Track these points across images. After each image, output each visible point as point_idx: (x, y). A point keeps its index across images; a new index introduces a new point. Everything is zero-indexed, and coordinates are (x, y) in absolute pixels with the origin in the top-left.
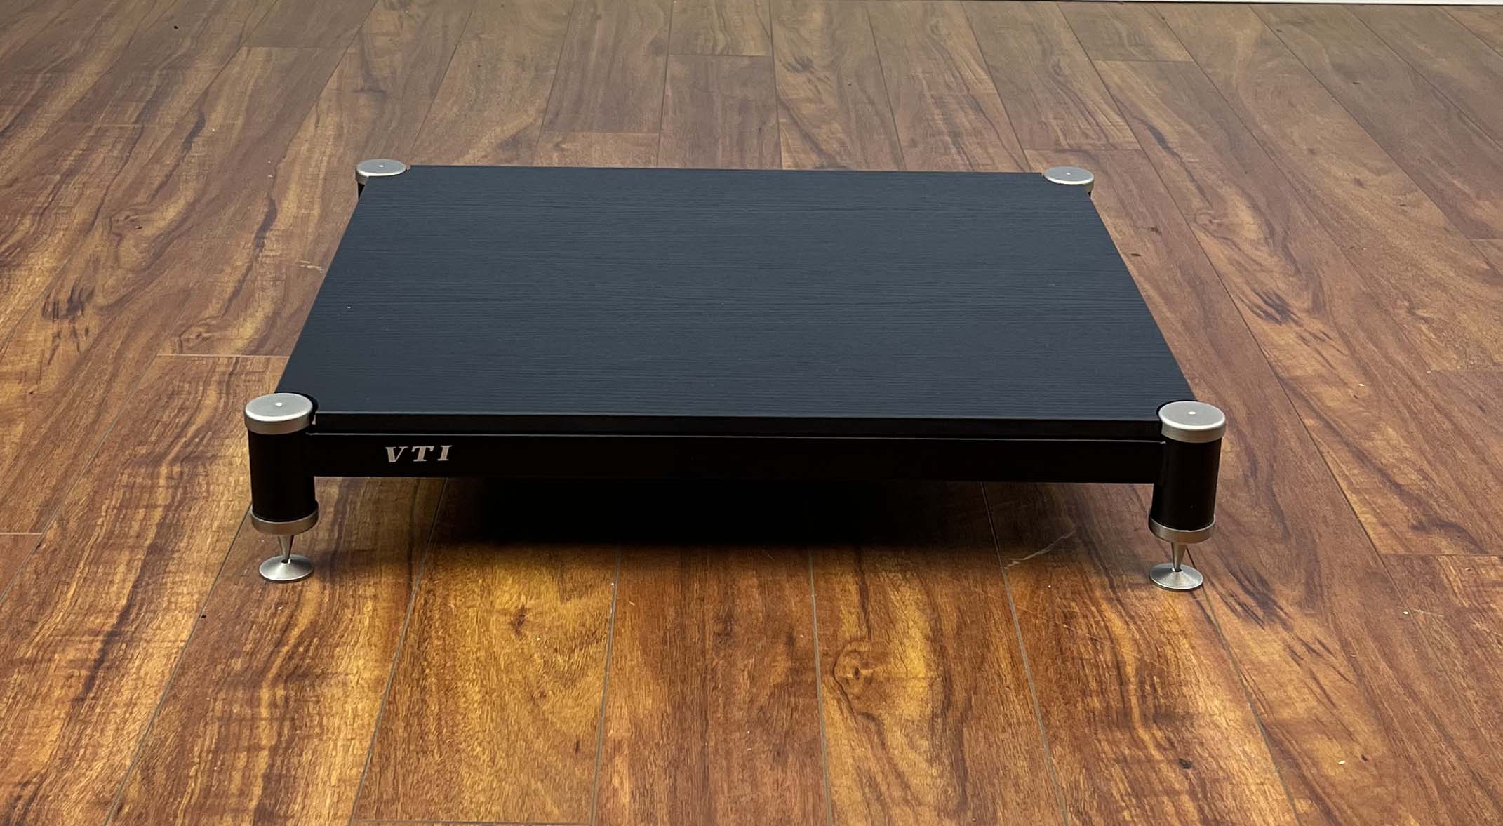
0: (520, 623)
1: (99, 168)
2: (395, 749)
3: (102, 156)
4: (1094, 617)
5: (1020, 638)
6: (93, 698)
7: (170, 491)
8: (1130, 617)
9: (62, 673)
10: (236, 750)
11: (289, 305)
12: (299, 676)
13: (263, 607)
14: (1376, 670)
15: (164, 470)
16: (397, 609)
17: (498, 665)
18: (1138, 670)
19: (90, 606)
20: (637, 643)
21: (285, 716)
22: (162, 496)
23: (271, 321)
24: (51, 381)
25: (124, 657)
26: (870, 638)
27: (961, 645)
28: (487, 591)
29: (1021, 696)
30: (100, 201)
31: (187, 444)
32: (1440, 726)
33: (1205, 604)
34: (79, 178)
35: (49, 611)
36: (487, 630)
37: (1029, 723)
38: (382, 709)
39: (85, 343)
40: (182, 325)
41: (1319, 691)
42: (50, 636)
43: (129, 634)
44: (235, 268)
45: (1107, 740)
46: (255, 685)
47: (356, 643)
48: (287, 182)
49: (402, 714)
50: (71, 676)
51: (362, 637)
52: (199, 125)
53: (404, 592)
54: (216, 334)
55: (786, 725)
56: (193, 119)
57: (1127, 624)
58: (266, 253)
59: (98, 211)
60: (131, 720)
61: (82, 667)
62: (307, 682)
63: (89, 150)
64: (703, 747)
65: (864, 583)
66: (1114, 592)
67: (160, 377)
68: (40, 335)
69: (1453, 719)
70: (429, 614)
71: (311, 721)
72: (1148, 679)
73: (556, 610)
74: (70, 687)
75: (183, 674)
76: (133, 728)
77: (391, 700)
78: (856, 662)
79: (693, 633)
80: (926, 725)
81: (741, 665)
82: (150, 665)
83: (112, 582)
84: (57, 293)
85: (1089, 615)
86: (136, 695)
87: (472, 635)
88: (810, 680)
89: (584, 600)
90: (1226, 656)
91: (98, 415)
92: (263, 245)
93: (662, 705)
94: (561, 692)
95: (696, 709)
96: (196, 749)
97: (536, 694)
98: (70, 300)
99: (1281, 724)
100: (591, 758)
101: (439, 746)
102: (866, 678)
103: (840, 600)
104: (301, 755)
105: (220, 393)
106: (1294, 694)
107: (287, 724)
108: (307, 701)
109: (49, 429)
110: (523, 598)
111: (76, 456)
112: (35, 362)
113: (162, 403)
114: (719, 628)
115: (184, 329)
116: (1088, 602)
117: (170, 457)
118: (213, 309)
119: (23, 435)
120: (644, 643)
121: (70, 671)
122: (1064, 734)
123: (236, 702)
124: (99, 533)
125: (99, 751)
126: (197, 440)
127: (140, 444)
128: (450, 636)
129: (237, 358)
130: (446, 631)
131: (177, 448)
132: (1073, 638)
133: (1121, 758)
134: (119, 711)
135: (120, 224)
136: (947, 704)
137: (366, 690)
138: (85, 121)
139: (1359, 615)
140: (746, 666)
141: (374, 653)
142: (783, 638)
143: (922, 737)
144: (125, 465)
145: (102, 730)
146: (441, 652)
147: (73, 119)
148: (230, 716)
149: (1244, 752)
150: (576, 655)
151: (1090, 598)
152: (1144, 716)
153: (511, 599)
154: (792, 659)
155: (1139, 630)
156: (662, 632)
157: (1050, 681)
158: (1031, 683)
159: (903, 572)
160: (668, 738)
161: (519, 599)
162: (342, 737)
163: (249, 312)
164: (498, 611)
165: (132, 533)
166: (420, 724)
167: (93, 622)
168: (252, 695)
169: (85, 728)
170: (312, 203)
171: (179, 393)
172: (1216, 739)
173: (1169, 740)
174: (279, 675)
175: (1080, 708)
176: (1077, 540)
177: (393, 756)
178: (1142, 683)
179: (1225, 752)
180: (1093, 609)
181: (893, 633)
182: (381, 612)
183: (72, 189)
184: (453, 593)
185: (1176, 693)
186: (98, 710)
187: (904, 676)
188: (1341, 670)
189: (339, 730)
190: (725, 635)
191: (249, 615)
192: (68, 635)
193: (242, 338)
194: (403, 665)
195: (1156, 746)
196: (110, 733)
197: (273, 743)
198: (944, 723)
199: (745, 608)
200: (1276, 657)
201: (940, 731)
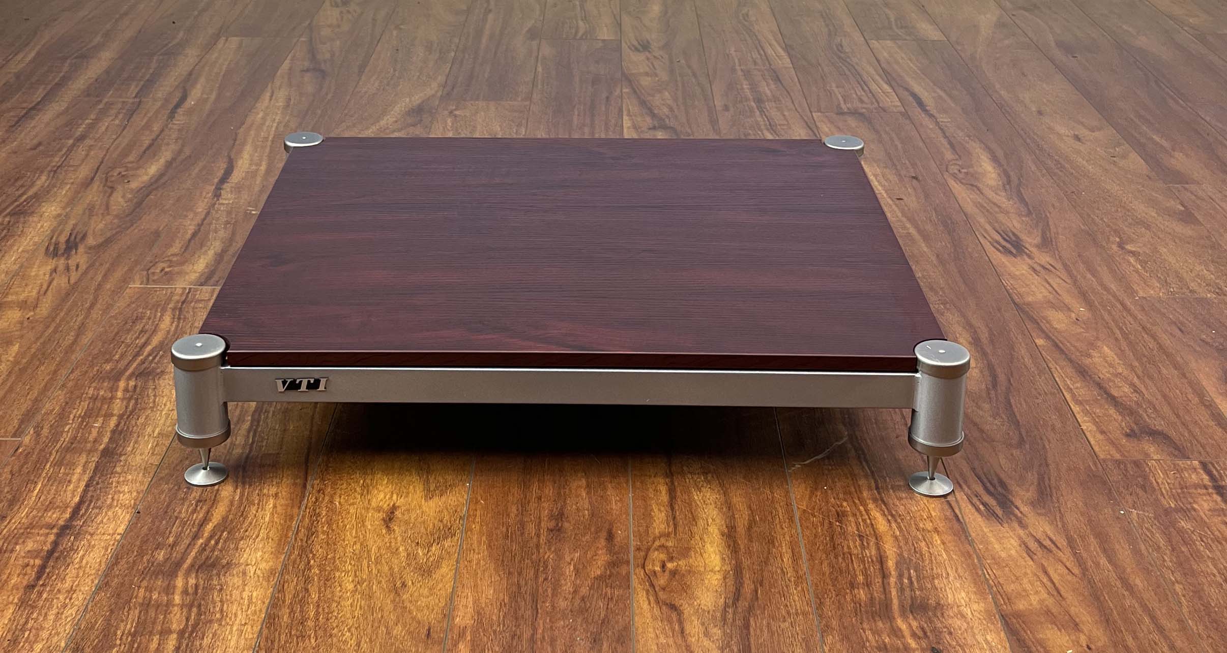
0: (390, 519)
1: (103, 133)
2: (279, 634)
3: (107, 124)
4: (862, 515)
5: (801, 535)
6: (43, 585)
7: (125, 403)
8: (892, 516)
9: (20, 563)
10: (151, 633)
11: (234, 244)
12: (208, 566)
13: (187, 504)
14: (1097, 565)
15: (122, 384)
16: (292, 507)
17: (369, 556)
18: (897, 564)
19: (50, 503)
20: (484, 538)
21: (193, 602)
22: (118, 407)
23: (219, 257)
24: (44, 309)
25: (72, 549)
26: (675, 534)
27: (751, 540)
28: (366, 489)
29: (800, 588)
30: (101, 160)
31: (143, 362)
32: (1153, 618)
33: (954, 504)
34: (88, 142)
35: (17, 507)
36: (364, 525)
37: (805, 614)
38: (272, 596)
39: (74, 276)
40: (151, 262)
41: (1049, 584)
42: (15, 529)
43: (78, 527)
44: (196, 214)
45: (871, 630)
46: (173, 574)
47: (257, 537)
48: (244, 144)
49: (288, 602)
50: (28, 565)
51: (262, 531)
52: (183, 99)
53: (299, 489)
54: (176, 268)
55: (602, 615)
56: (178, 95)
57: (889, 521)
58: (221, 201)
59: (98, 169)
60: (69, 606)
61: (36, 557)
62: (215, 572)
63: (97, 120)
64: (533, 635)
65: (673, 483)
66: (879, 493)
67: (129, 305)
68: (41, 271)
69: (1164, 611)
70: (317, 511)
71: (214, 607)
72: (906, 572)
73: (420, 507)
74: (25, 574)
75: (116, 563)
76: (70, 612)
77: (280, 589)
78: (663, 556)
79: (531, 528)
80: (719, 615)
81: (568, 559)
82: (91, 555)
83: (70, 481)
84: (59, 235)
85: (858, 514)
86: (76, 583)
87: (351, 529)
88: (624, 573)
89: (444, 498)
90: (972, 553)
91: (77, 336)
92: (220, 195)
93: (501, 595)
94: (419, 582)
95: (528, 598)
96: (119, 632)
97: (399, 584)
98: (68, 241)
99: (1018, 615)
100: (440, 643)
101: (316, 631)
102: (671, 571)
103: (653, 499)
104: (203, 638)
105: (174, 318)
106: (1028, 587)
107: (195, 610)
108: (212, 589)
109: (38, 349)
110: (395, 497)
111: (55, 372)
112: (34, 293)
113: (128, 326)
114: (552, 524)
115: (152, 264)
116: (857, 501)
117: (127, 373)
118: (176, 248)
119: (17, 354)
120: (490, 535)
121: (26, 561)
122: (834, 623)
123: (155, 590)
124: (66, 438)
125: (41, 633)
126: (151, 358)
127: (107, 361)
128: (333, 530)
129: (190, 289)
130: (330, 524)
131: (135, 365)
132: (844, 534)
133: (882, 646)
134: (61, 597)
135: (113, 179)
136: (737, 595)
137: (261, 579)
138: (97, 96)
139: (1082, 514)
140: (572, 559)
141: (270, 547)
142: (604, 534)
143: (716, 626)
144: (92, 380)
145: (46, 614)
146: (324, 546)
147: (88, 95)
148: (150, 602)
149: (986, 641)
150: (434, 548)
151: (859, 498)
152: (902, 607)
153: (385, 497)
154: (610, 553)
155: (899, 528)
156: (505, 527)
157: (824, 574)
158: (808, 576)
159: (705, 473)
160: (504, 625)
161: (392, 497)
162: (238, 622)
163: (204, 249)
164: (373, 509)
165: (91, 439)
166: (301, 611)
167: (50, 517)
168: (169, 584)
169: (32, 613)
170: (261, 160)
171: (142, 318)
172: (963, 629)
173: (923, 629)
174: (192, 566)
175: (848, 599)
176: (849, 446)
177: (277, 641)
178: (900, 576)
179: (970, 640)
180: (861, 508)
181: (695, 529)
182: (279, 509)
183: (81, 151)
184: (339, 492)
185: (929, 586)
186: (45, 596)
187: (702, 569)
188: (1068, 564)
189: (236, 615)
190: (557, 531)
191: (174, 511)
192: (29, 529)
193: (195, 272)
194: (293, 557)
195: (911, 636)
196: (51, 617)
197: (181, 627)
198: (734, 613)
199: (574, 507)
200: (1013, 552)
201: (731, 620)
